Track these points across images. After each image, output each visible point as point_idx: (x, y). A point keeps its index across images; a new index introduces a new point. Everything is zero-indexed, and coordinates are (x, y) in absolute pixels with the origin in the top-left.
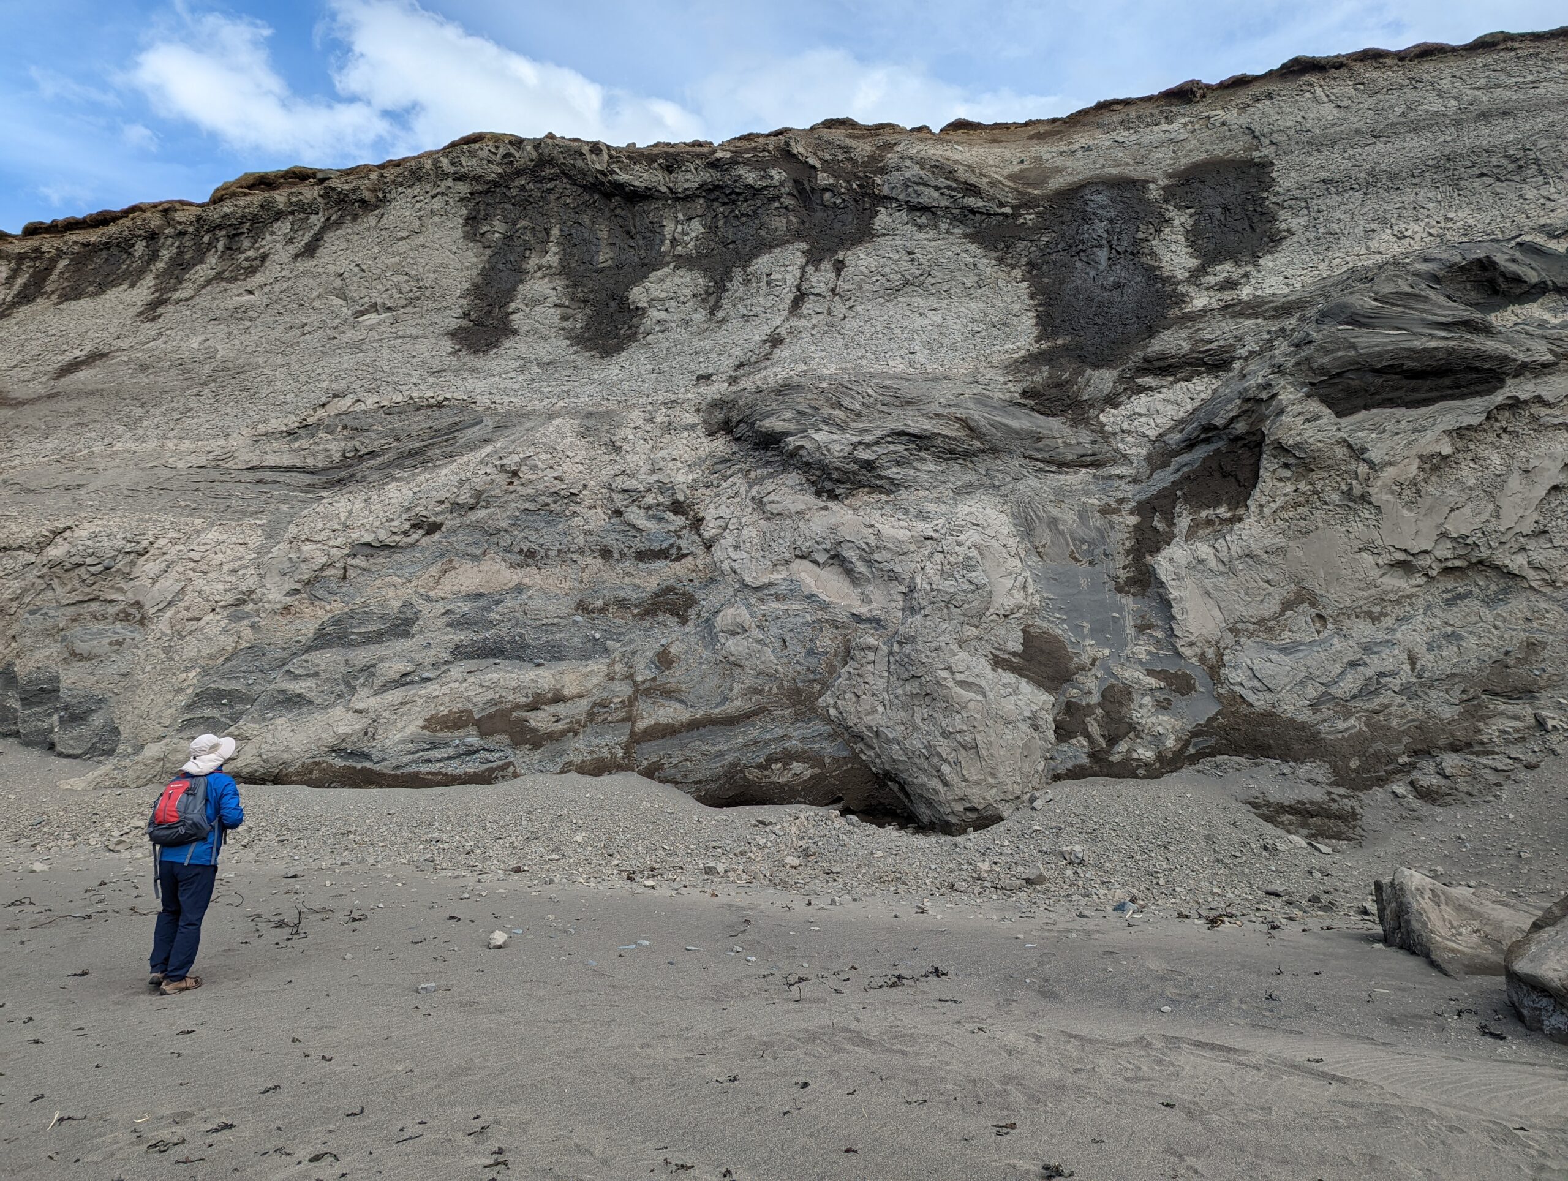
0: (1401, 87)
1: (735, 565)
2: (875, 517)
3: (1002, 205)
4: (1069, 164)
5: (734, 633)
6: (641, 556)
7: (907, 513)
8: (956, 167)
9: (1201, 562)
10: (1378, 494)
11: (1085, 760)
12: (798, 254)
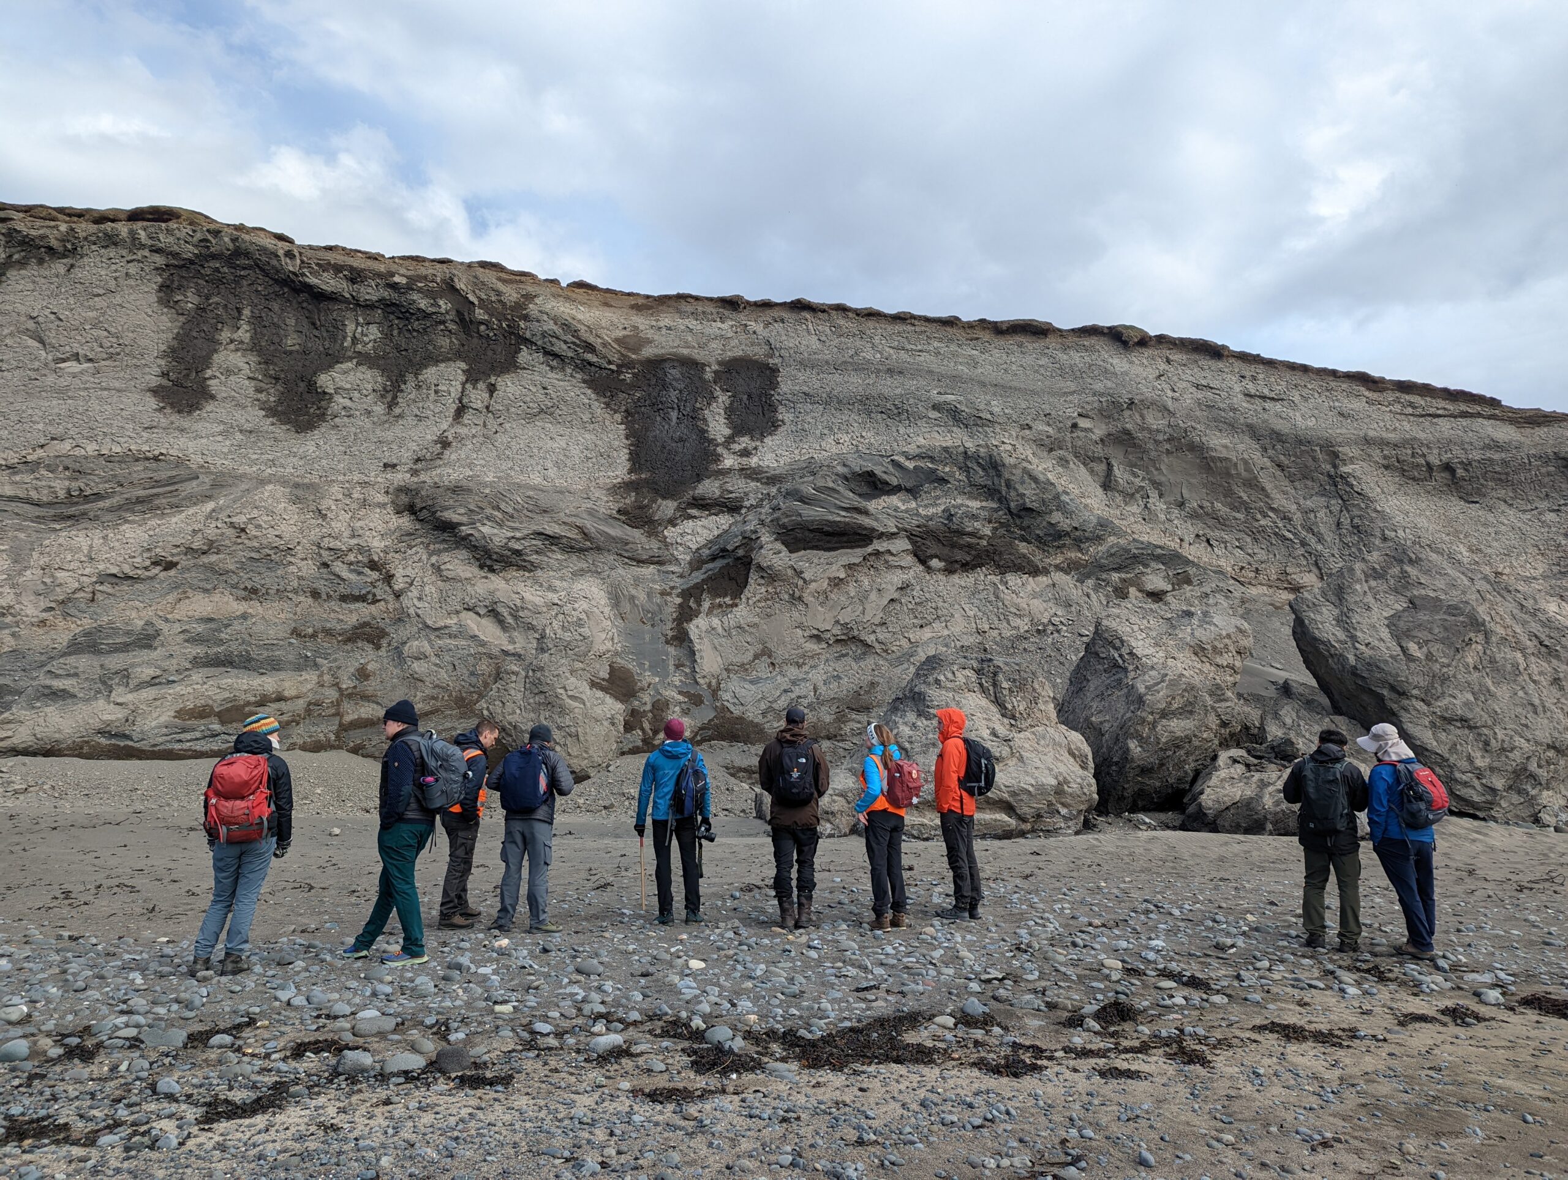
0: (854, 335)
1: (420, 612)
2: (520, 587)
3: (610, 363)
4: (656, 337)
5: (418, 659)
6: (344, 598)
7: (541, 586)
8: (579, 326)
9: (713, 629)
10: (808, 598)
11: (640, 743)
12: (459, 371)
